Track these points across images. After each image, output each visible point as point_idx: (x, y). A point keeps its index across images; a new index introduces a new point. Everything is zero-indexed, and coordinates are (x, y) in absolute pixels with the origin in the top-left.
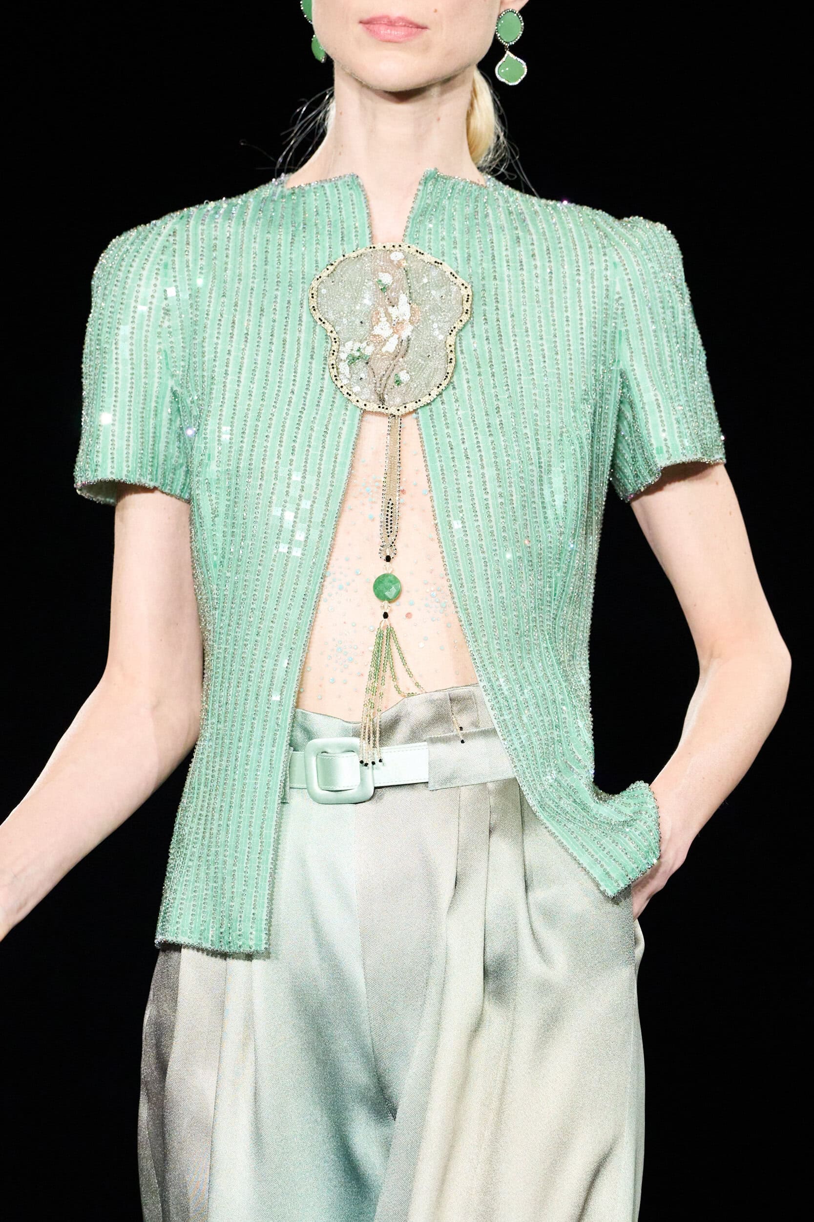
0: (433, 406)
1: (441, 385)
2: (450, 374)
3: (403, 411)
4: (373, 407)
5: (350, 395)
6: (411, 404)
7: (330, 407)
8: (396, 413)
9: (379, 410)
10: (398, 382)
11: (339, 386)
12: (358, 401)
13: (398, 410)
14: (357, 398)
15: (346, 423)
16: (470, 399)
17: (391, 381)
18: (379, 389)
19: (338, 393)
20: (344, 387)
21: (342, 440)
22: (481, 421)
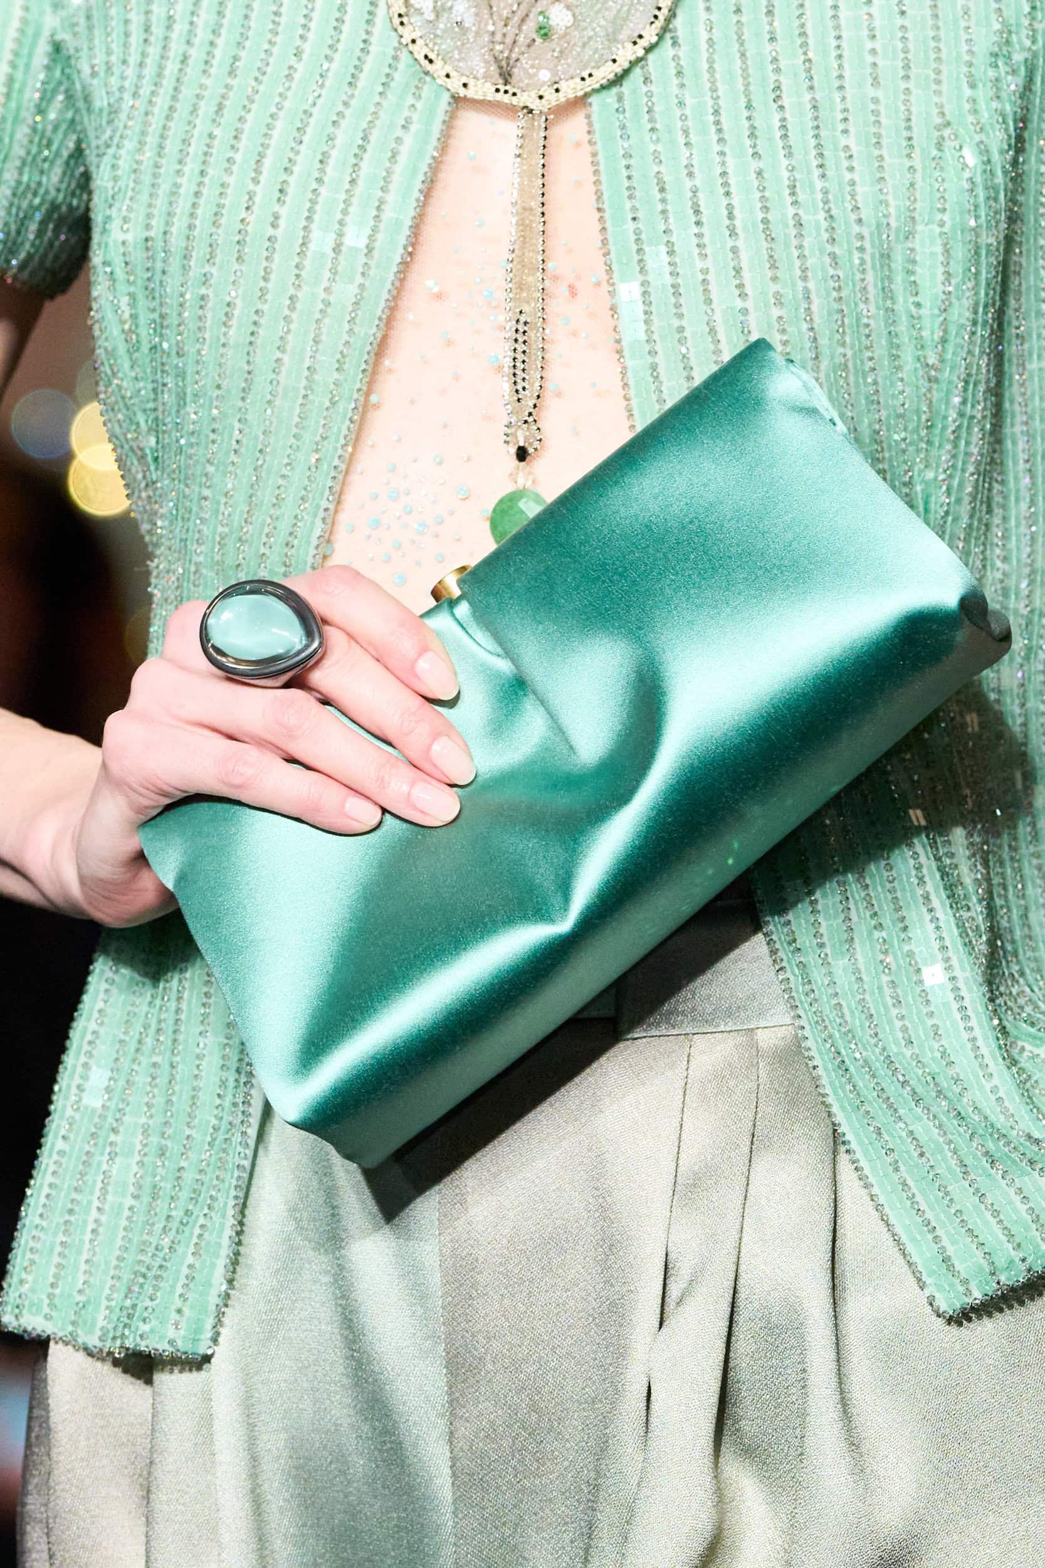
0: (627, 86)
1: (640, 37)
2: (665, 11)
3: (552, 99)
4: (483, 90)
5: (431, 61)
6: (571, 83)
7: (381, 89)
8: (535, 104)
9: (500, 96)
10: (545, 32)
11: (406, 40)
12: (448, 76)
13: (541, 97)
14: (449, 69)
15: (413, 128)
16: (711, 69)
17: (530, 27)
18: (499, 47)
19: (404, 56)
20: (419, 42)
21: (398, 168)
22: (734, 122)
